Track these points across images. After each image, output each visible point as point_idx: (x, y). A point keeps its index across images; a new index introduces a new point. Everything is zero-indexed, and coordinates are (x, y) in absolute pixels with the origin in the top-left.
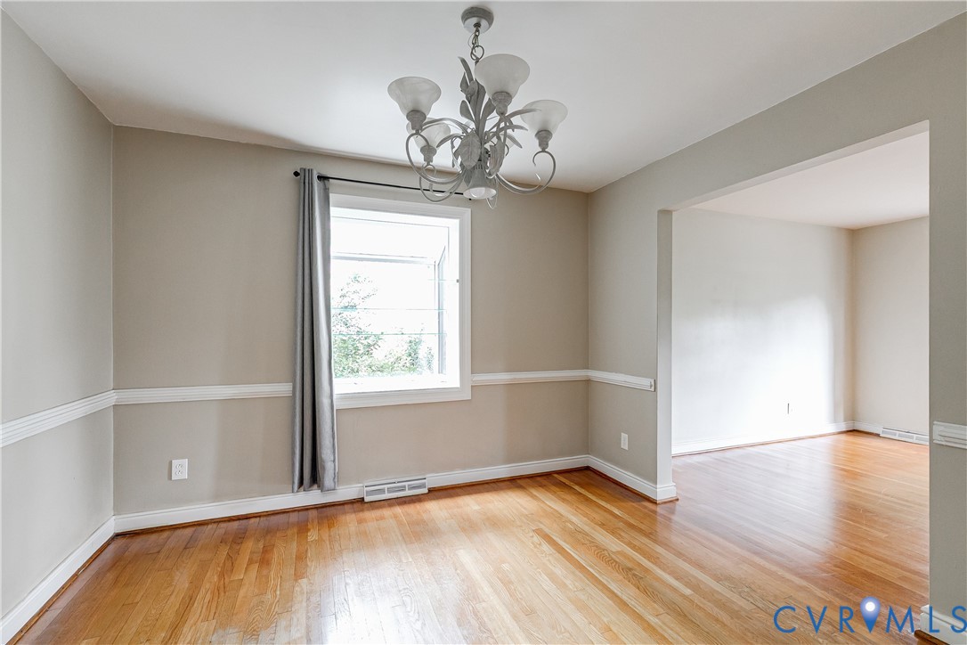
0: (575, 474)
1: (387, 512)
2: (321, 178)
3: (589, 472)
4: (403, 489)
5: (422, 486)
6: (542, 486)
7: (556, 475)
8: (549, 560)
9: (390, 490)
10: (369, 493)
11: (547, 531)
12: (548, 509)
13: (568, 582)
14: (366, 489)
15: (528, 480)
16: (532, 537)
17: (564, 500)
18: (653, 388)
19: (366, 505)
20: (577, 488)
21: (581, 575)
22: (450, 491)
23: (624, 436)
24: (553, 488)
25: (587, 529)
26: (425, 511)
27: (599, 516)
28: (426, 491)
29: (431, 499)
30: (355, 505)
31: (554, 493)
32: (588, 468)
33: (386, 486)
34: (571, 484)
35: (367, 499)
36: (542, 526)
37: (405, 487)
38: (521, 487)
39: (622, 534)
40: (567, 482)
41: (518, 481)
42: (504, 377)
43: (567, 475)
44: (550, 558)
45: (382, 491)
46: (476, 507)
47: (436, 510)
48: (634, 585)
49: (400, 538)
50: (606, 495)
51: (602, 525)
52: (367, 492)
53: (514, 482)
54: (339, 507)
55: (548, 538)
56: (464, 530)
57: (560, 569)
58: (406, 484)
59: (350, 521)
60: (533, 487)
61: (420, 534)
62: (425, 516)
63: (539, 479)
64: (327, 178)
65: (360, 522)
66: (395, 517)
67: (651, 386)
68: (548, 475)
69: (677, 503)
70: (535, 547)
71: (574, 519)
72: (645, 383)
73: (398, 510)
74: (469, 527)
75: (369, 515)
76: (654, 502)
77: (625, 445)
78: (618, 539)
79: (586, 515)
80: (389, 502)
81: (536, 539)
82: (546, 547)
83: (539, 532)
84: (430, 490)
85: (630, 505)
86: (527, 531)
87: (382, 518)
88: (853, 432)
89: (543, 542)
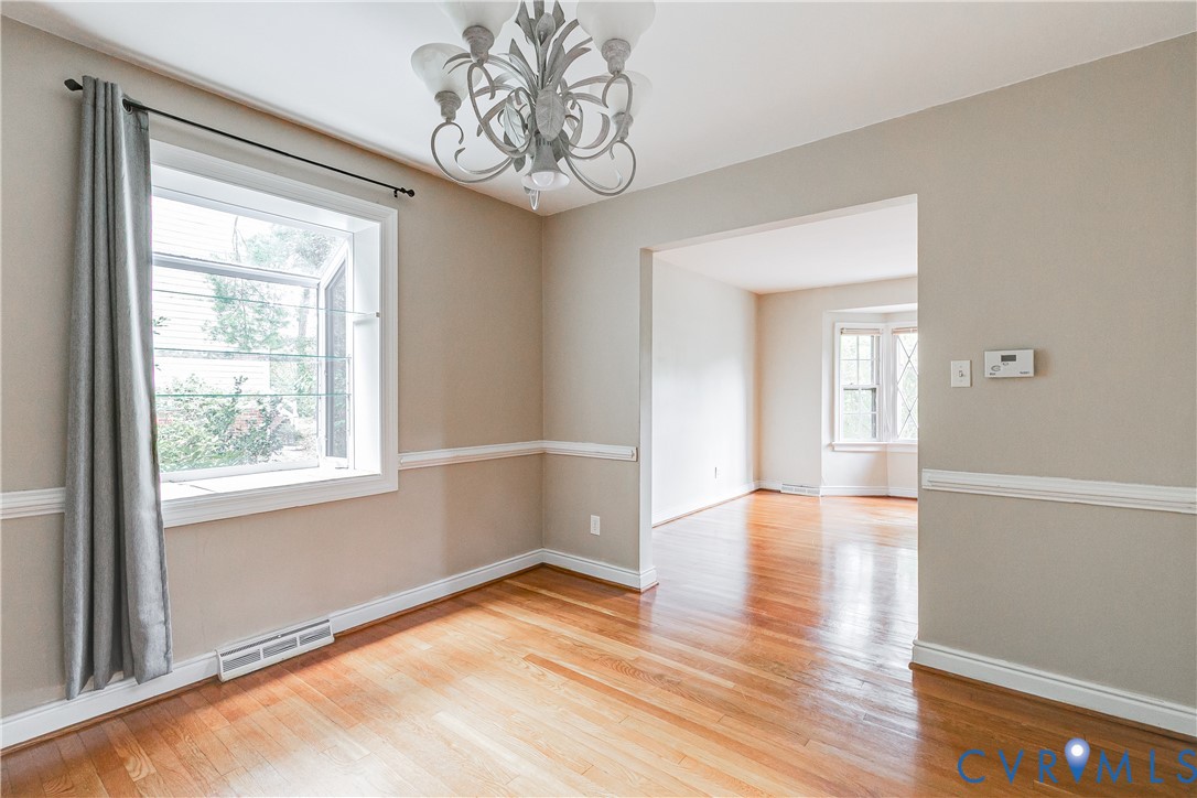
0: (531, 574)
1: (277, 688)
2: (129, 105)
3: (546, 570)
4: (292, 644)
5: (325, 633)
6: (500, 598)
7: (508, 581)
8: (566, 692)
9: (268, 652)
10: (229, 666)
11: (540, 654)
12: (526, 626)
13: (606, 713)
14: (222, 659)
15: (476, 594)
16: (528, 667)
17: (538, 611)
18: (635, 457)
19: (225, 687)
20: (544, 592)
21: (615, 700)
22: (370, 632)
23: (595, 521)
24: (518, 598)
25: (588, 641)
26: (348, 671)
27: (590, 621)
28: (330, 639)
29: (346, 651)
30: (204, 692)
31: (521, 605)
32: (543, 566)
33: (261, 647)
34: (535, 589)
35: (226, 676)
36: (531, 651)
37: (295, 640)
38: (471, 606)
39: (628, 636)
40: (528, 587)
41: (464, 598)
42: (443, 455)
43: (521, 578)
44: (567, 689)
45: (256, 656)
46: (425, 647)
47: (362, 663)
48: (677, 693)
49: (328, 723)
50: (583, 594)
51: (600, 632)
52: (224, 663)
53: (459, 602)
54: (172, 702)
55: (545, 663)
56: (425, 683)
57: (586, 699)
58: (297, 635)
59: (211, 722)
60: (491, 603)
61: (358, 707)
62: (351, 678)
63: (488, 590)
64: (144, 109)
65: (232, 717)
66: (298, 692)
67: (633, 455)
68: (498, 582)
69: (659, 587)
70: (539, 680)
71: (567, 633)
72: (625, 451)
73: (296, 680)
74: (432, 677)
75: (245, 701)
76: (637, 592)
77: (595, 529)
78: (627, 643)
79: (575, 623)
80: (270, 670)
81: (534, 669)
82: (552, 676)
83: (531, 658)
84: (339, 637)
85: (616, 600)
86: (516, 661)
87: (274, 700)
88: (760, 491)
89: (545, 671)
